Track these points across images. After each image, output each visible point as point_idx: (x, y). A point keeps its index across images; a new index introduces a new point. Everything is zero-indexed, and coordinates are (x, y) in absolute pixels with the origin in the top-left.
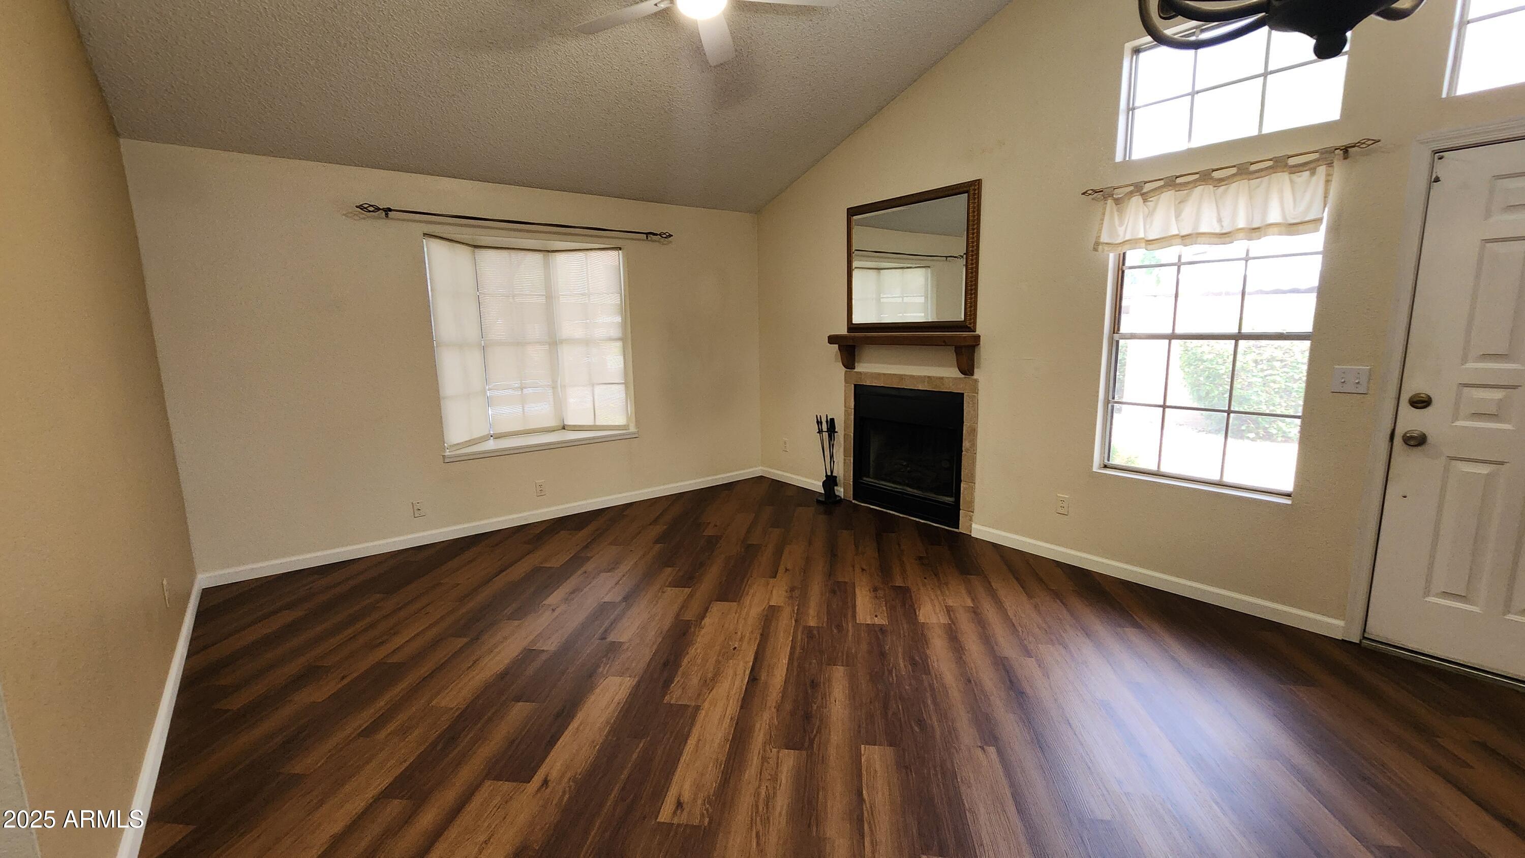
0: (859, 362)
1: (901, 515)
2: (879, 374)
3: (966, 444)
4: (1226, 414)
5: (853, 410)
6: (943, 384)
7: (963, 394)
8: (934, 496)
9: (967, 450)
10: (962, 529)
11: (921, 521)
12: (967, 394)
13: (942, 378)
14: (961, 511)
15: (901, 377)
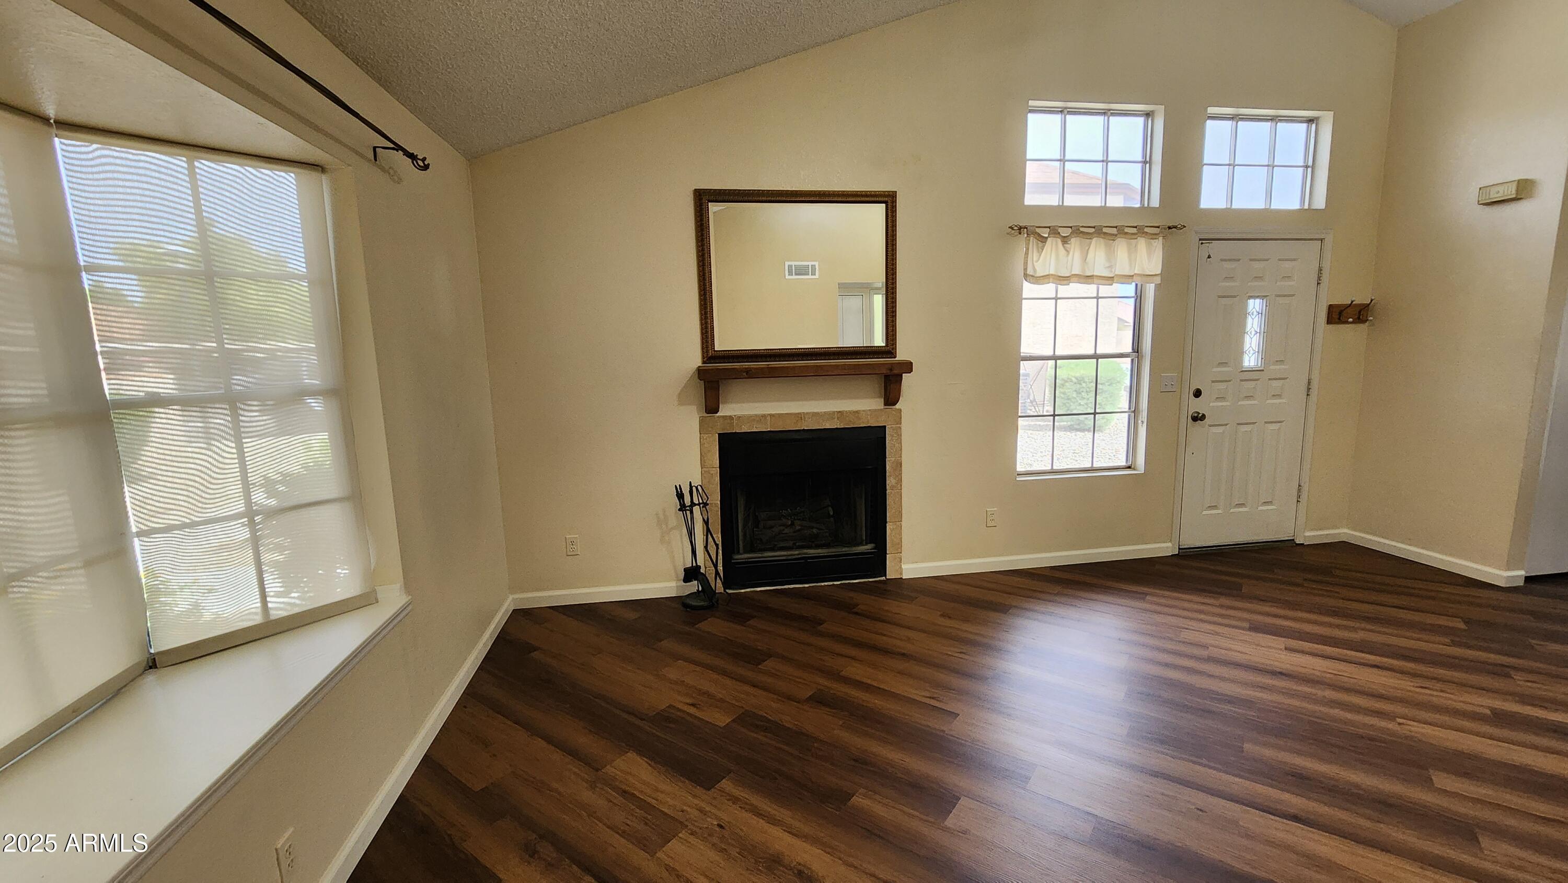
0: (725, 402)
1: (806, 586)
2: (764, 416)
3: (890, 481)
4: (1093, 416)
5: (718, 469)
6: (860, 419)
7: (885, 427)
8: (846, 549)
9: (893, 488)
10: (891, 574)
11: (835, 583)
12: (890, 426)
13: (857, 412)
14: (887, 556)
15: (800, 416)
